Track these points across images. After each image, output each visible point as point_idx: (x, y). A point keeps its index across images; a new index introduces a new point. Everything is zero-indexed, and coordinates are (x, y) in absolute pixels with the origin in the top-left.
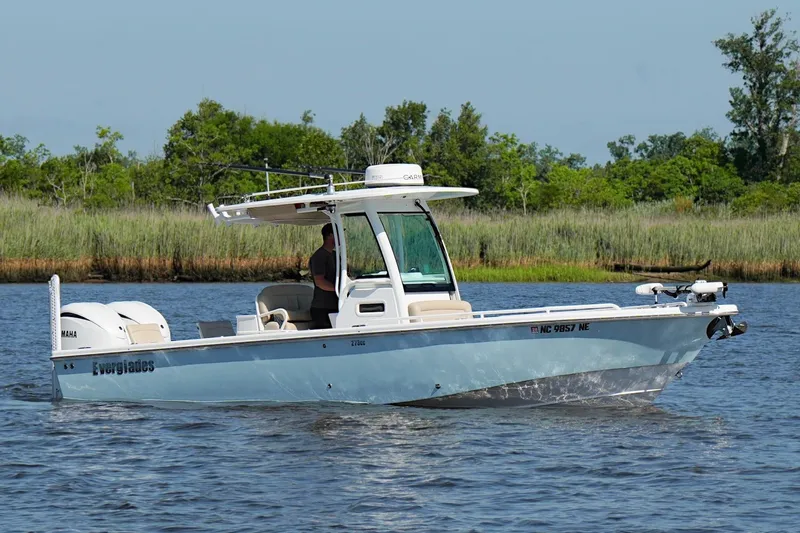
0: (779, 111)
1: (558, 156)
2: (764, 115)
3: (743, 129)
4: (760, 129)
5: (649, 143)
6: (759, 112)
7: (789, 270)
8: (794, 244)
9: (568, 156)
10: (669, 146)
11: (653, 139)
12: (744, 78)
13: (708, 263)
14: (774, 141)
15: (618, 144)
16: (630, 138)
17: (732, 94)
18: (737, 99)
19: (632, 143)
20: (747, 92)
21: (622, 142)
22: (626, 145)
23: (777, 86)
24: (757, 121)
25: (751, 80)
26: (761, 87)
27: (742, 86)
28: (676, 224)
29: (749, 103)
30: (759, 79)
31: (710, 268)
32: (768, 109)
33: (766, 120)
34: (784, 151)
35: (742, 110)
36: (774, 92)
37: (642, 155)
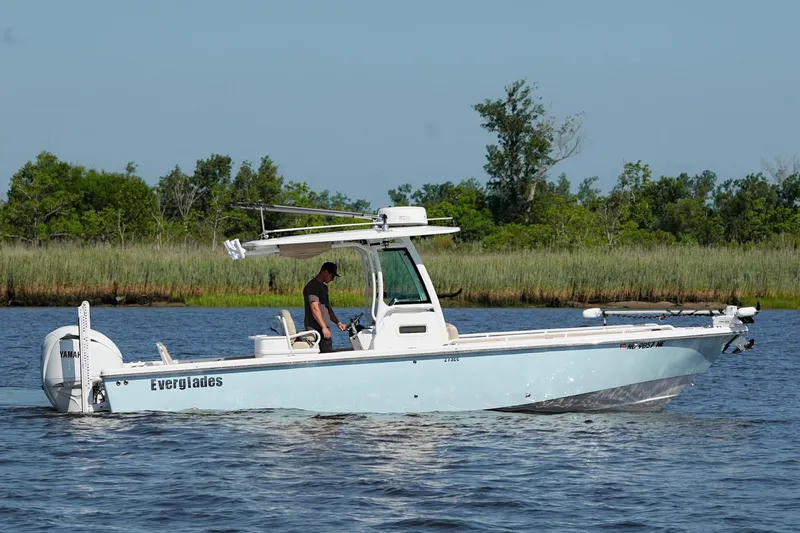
0: (527, 164)
1: (347, 201)
2: (515, 167)
3: (498, 180)
4: (512, 179)
5: (423, 191)
6: (511, 165)
7: (527, 297)
8: (531, 276)
9: (356, 202)
10: (440, 193)
11: (426, 188)
12: (499, 136)
13: (460, 291)
14: (523, 190)
15: (397, 192)
16: (407, 186)
17: (489, 150)
18: (493, 155)
19: (409, 191)
20: (501, 149)
21: (401, 190)
22: (404, 193)
23: (524, 144)
24: (509, 173)
25: (504, 138)
26: (512, 145)
27: (496, 144)
28: (434, 258)
29: (501, 157)
30: (511, 138)
31: (462, 295)
32: (518, 162)
33: (517, 172)
34: (532, 198)
35: (496, 163)
36: (523, 148)
37: (417, 200)
